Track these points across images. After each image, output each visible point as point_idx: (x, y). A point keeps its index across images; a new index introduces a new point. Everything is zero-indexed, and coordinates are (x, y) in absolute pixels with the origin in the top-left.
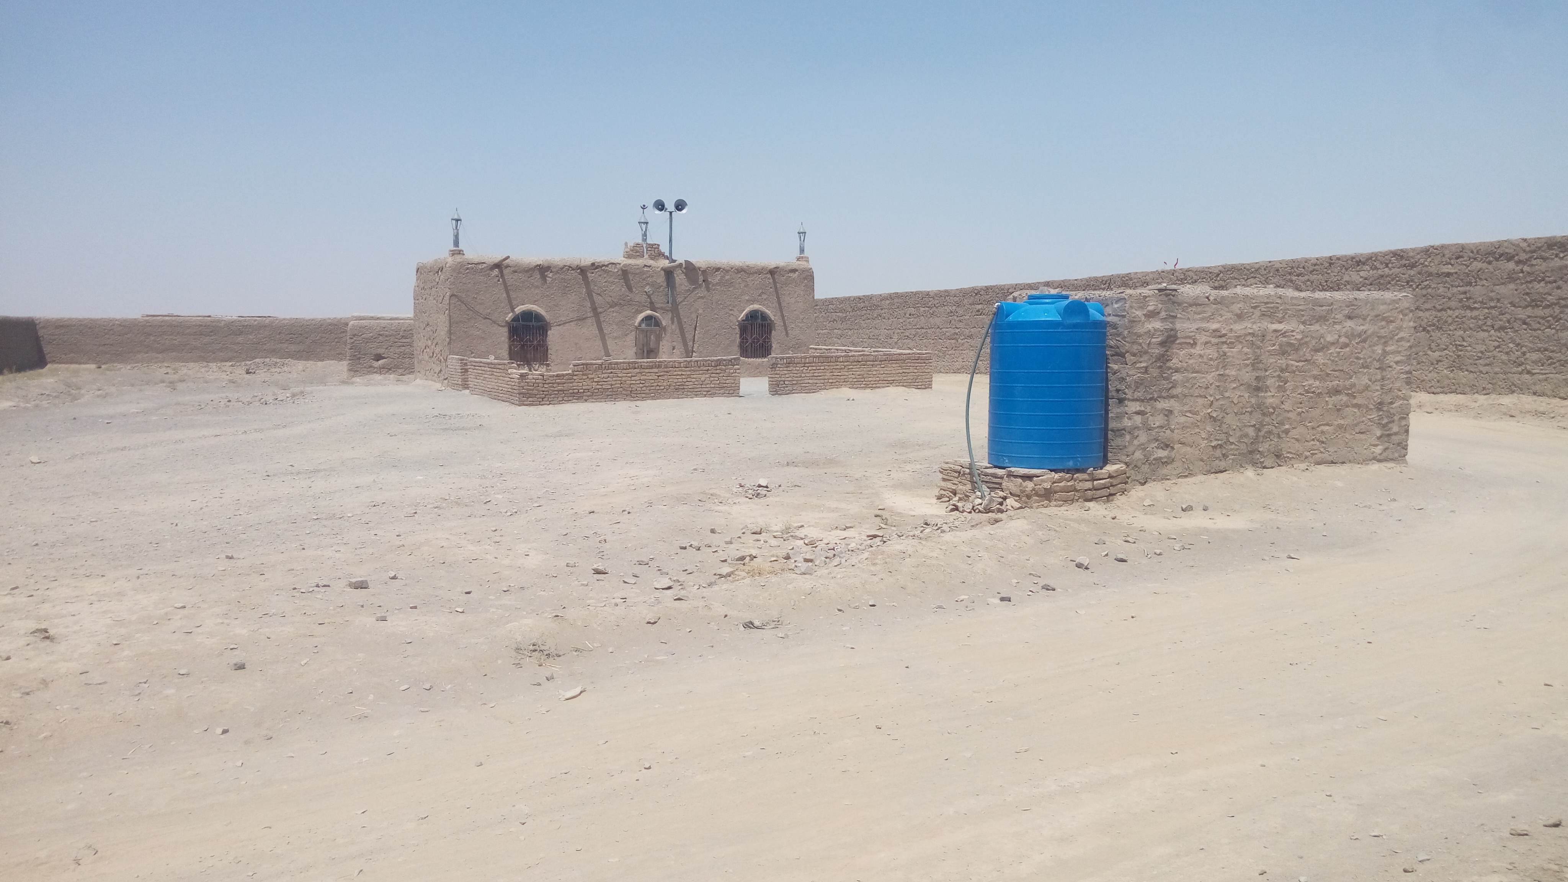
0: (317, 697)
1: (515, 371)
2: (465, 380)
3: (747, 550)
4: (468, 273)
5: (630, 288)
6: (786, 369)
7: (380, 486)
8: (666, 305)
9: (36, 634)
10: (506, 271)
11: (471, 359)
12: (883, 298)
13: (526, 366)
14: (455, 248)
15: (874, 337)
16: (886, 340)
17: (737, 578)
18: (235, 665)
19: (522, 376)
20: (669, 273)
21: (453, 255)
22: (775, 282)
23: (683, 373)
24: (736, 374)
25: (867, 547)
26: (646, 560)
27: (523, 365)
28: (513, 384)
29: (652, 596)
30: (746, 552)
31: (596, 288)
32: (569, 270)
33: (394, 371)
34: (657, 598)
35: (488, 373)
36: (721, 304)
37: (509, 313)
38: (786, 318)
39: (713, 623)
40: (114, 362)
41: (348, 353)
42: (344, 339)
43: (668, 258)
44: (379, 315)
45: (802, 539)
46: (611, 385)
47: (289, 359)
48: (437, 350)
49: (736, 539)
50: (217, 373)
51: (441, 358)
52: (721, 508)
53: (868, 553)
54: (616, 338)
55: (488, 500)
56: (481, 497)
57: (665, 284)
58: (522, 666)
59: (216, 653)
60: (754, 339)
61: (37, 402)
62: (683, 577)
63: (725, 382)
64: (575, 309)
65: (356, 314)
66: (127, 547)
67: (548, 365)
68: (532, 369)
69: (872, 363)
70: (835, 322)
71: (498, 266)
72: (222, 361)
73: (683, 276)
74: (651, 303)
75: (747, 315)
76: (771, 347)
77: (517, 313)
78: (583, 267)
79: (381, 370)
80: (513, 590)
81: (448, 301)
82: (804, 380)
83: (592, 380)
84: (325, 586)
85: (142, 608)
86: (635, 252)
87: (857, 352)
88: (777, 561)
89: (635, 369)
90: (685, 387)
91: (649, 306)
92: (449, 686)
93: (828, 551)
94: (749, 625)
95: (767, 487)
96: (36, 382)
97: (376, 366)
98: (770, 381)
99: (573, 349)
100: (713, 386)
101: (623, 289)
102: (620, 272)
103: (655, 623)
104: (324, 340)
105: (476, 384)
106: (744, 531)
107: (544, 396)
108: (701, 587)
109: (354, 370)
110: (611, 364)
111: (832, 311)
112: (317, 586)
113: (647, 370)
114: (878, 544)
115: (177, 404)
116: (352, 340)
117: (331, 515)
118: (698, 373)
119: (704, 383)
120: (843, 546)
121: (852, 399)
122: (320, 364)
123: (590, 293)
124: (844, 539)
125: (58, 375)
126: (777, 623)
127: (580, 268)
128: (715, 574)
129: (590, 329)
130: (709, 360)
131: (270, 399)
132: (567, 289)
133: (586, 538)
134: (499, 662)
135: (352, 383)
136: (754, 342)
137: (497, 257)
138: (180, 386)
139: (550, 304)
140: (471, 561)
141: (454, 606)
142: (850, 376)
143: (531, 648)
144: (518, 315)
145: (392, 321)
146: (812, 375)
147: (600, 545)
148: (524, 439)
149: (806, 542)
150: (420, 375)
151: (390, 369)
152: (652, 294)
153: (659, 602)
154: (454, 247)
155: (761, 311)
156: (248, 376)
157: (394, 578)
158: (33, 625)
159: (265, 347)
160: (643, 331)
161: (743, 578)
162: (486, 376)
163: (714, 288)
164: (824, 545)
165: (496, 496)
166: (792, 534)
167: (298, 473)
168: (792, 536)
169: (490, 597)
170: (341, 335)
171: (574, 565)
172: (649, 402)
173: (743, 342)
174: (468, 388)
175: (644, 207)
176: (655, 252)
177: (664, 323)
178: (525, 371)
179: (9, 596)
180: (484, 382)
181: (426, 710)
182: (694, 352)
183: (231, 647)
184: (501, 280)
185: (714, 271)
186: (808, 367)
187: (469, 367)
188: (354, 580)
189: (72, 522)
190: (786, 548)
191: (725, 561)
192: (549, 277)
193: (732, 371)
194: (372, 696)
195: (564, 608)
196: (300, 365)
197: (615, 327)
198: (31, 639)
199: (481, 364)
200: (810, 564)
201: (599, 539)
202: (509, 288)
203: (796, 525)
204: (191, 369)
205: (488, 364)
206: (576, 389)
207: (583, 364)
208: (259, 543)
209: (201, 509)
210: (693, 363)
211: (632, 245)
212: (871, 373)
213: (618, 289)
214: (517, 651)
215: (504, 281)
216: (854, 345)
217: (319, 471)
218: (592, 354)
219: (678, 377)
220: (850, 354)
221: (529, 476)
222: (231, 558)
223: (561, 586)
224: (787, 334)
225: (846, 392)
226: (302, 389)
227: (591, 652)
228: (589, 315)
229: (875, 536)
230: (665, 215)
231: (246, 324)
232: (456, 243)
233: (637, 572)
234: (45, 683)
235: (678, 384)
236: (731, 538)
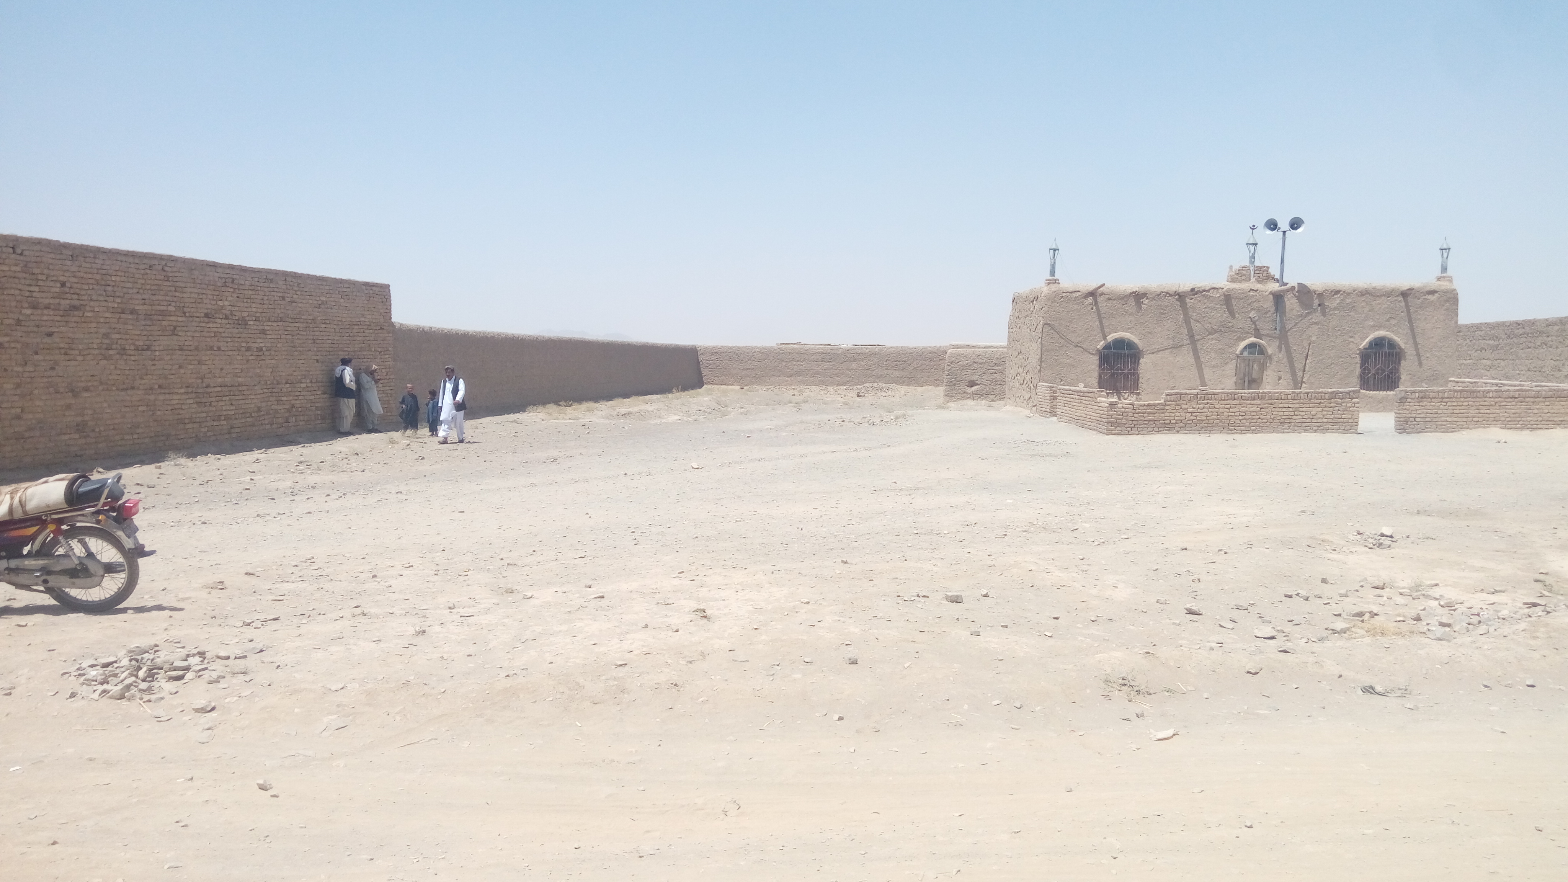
0: (918, 700)
1: (1104, 399)
2: (1053, 408)
3: (1366, 606)
4: (1062, 301)
5: (1232, 314)
6: (1418, 404)
7: (973, 506)
8: (1273, 332)
9: (697, 613)
10: (1100, 299)
11: (1060, 387)
12: (1549, 323)
13: (1115, 394)
14: (1051, 278)
15: (1535, 369)
16: (1553, 373)
17: (1353, 636)
18: (850, 659)
19: (1112, 405)
20: (1278, 298)
21: (1049, 284)
22: (1407, 306)
23: (1290, 406)
24: (1355, 408)
25: (1524, 617)
26: (1245, 605)
27: (1112, 393)
28: (1102, 412)
29: (1253, 645)
30: (1366, 608)
31: (1195, 314)
32: (1166, 296)
33: (986, 397)
34: (1258, 648)
35: (1077, 401)
36: (1339, 330)
37: (1101, 341)
38: (1420, 346)
39: (1325, 683)
40: (753, 384)
41: (946, 379)
42: (942, 366)
43: (1277, 281)
44: (975, 344)
45: (1436, 599)
46: (1207, 416)
47: (894, 384)
48: (1028, 377)
49: (1352, 592)
50: (833, 396)
51: (1031, 385)
52: (1334, 556)
53: (1526, 624)
54: (1214, 367)
55: (1075, 528)
56: (1069, 524)
57: (1273, 309)
58: (1111, 698)
59: (834, 646)
60: (1378, 369)
61: (696, 417)
62: (1289, 628)
63: (1340, 417)
64: (1170, 336)
65: (954, 343)
66: (763, 545)
67: (1138, 394)
68: (1122, 398)
69: (1532, 400)
70: (1483, 351)
71: (1092, 294)
72: (838, 385)
73: (1295, 300)
74: (1256, 329)
75: (1370, 343)
76: (1399, 378)
77: (1109, 341)
78: (1182, 292)
79: (975, 396)
80: (1101, 621)
81: (1041, 330)
82: (1441, 417)
83: (1186, 411)
84: (924, 596)
85: (776, 599)
86: (1241, 275)
87: (1511, 386)
88: (1404, 621)
89: (1235, 400)
90: (1291, 421)
91: (1253, 333)
92: (1039, 708)
93: (1471, 617)
94: (1369, 690)
95: (1391, 537)
96: (695, 400)
97: (969, 392)
98: (1397, 417)
99: (1165, 378)
100: (1326, 420)
101: (1225, 315)
102: (1222, 298)
103: (1256, 673)
104: (924, 366)
105: (1063, 411)
106: (1362, 584)
107: (1133, 425)
108: (1310, 641)
109: (949, 396)
110: (1207, 394)
111: (1480, 338)
112: (918, 596)
113: (1248, 402)
114: (1539, 614)
115: (802, 422)
116: (950, 367)
117: (929, 531)
118: (1308, 406)
119: (1314, 417)
120: (1491, 612)
121: (1503, 441)
122: (920, 389)
123: (1187, 321)
124: (1493, 604)
125: (712, 394)
126: (1405, 693)
127: (1178, 294)
128: (1326, 629)
129: (1185, 357)
130: (1322, 392)
131: (876, 420)
132: (1163, 316)
133: (1178, 576)
134: (1088, 691)
135: (947, 408)
136: (1378, 373)
137: (1092, 285)
138: (804, 406)
139: (1144, 332)
140: (1060, 587)
141: (1042, 630)
142: (1501, 415)
143: (1121, 681)
144: (1110, 343)
145: (987, 349)
146: (1452, 412)
147: (1193, 584)
148: (1112, 469)
149: (1442, 603)
150: (1010, 401)
151: (982, 395)
152: (1257, 320)
153: (1261, 652)
154: (1050, 276)
155: (1388, 338)
156: (858, 398)
157: (986, 596)
158: (694, 605)
159: (874, 373)
160: (1244, 359)
161: (1363, 637)
162: (1075, 404)
163: (1331, 312)
164: (1465, 609)
165: (1083, 524)
166: (1423, 592)
167: (901, 490)
168: (1424, 595)
169: (1078, 625)
170: (940, 363)
171: (1164, 603)
172: (1249, 435)
173: (1364, 373)
174: (1055, 415)
175: (1253, 228)
176: (1263, 274)
177: (1270, 351)
178: (1114, 399)
179: (678, 579)
180: (1072, 410)
181: (1017, 727)
182: (1304, 383)
183: (847, 643)
184: (1094, 308)
185: (1333, 293)
186: (1447, 403)
187: (1058, 394)
188: (950, 594)
189: (722, 520)
190: (1417, 607)
191: (1340, 615)
192: (1144, 304)
193: (1349, 405)
194: (966, 705)
195: (1154, 645)
196: (903, 389)
197: (1213, 355)
198: (693, 616)
199: (1071, 392)
200: (1447, 629)
201: (1193, 578)
202: (1102, 316)
203: (1428, 582)
204: (812, 392)
205: (1077, 392)
206: (1168, 420)
207: (1176, 394)
208: (868, 551)
209: (821, 516)
210: (1302, 395)
211: (1238, 268)
212: (1530, 411)
213: (1219, 315)
214: (1107, 682)
215: (1098, 309)
216: (1507, 378)
217: (918, 489)
218: (1187, 384)
219: (1284, 410)
220: (1503, 389)
221: (1117, 506)
222: (846, 563)
223: (1151, 623)
224: (1420, 364)
225: (1496, 433)
226: (904, 412)
227: (1184, 695)
228: (1186, 342)
229: (1535, 605)
230: (1278, 234)
231: (859, 351)
232: (1053, 273)
233: (1235, 618)
234: (703, 655)
235: (1283, 417)
236: (1347, 591)
